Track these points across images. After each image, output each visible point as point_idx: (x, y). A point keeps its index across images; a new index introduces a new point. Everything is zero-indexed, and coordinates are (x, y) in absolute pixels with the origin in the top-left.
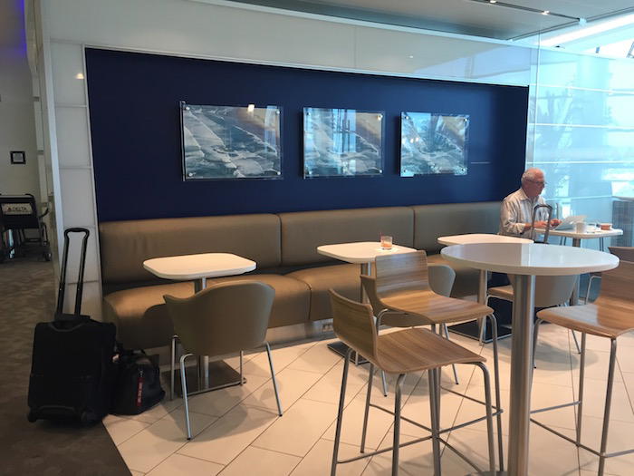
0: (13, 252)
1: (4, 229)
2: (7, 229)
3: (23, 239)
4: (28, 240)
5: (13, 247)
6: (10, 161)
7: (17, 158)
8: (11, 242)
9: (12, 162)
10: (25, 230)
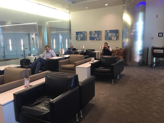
0: (155, 64)
1: (153, 57)
2: (154, 57)
3: (158, 61)
4: (160, 61)
5: (155, 63)
6: (158, 36)
7: (160, 35)
8: (155, 61)
9: (159, 36)
10: (160, 58)
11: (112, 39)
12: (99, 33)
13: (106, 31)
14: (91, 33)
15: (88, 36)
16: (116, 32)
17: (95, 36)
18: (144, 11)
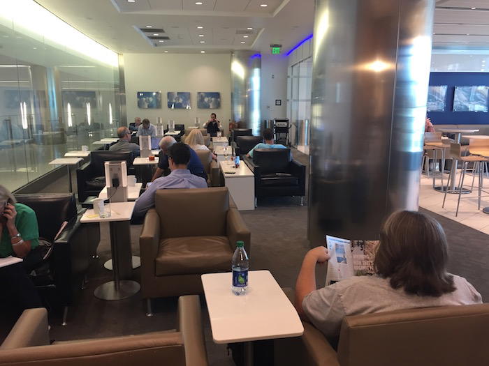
9: (277, 104)
11: (211, 107)
12: (186, 96)
13: (199, 93)
14: (170, 95)
15: (165, 101)
16: (217, 95)
17: (178, 100)
18: (260, 67)
